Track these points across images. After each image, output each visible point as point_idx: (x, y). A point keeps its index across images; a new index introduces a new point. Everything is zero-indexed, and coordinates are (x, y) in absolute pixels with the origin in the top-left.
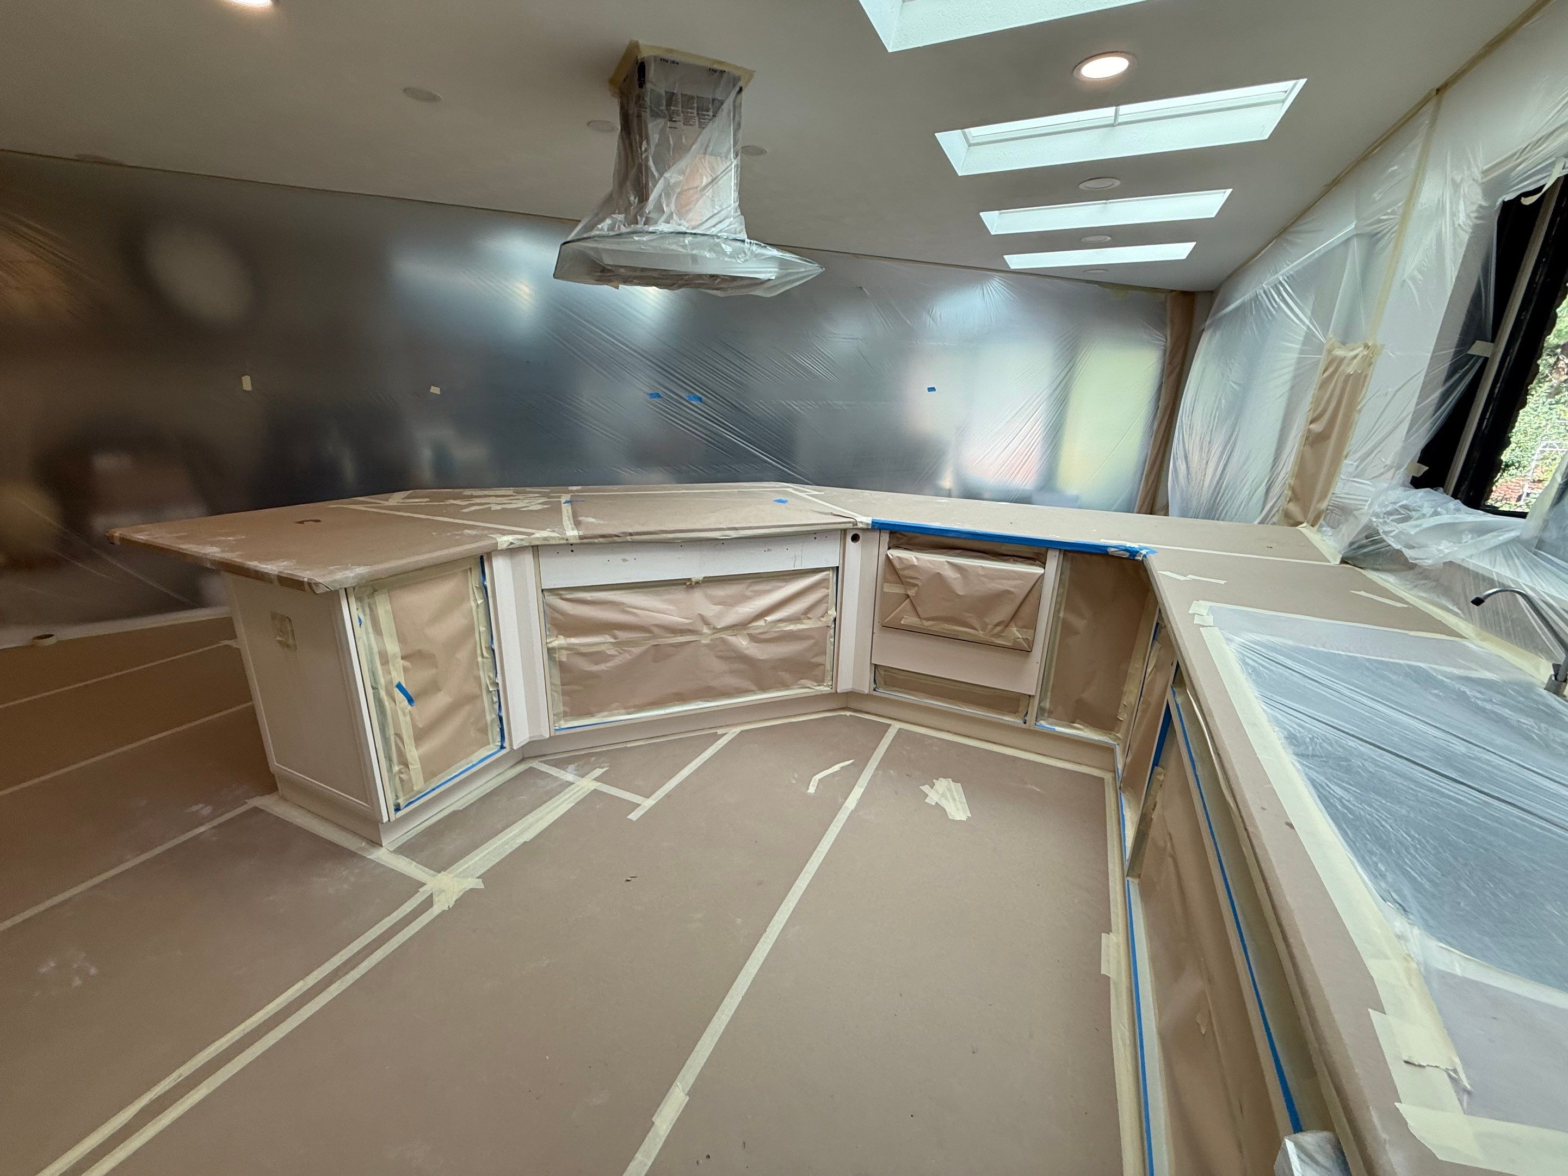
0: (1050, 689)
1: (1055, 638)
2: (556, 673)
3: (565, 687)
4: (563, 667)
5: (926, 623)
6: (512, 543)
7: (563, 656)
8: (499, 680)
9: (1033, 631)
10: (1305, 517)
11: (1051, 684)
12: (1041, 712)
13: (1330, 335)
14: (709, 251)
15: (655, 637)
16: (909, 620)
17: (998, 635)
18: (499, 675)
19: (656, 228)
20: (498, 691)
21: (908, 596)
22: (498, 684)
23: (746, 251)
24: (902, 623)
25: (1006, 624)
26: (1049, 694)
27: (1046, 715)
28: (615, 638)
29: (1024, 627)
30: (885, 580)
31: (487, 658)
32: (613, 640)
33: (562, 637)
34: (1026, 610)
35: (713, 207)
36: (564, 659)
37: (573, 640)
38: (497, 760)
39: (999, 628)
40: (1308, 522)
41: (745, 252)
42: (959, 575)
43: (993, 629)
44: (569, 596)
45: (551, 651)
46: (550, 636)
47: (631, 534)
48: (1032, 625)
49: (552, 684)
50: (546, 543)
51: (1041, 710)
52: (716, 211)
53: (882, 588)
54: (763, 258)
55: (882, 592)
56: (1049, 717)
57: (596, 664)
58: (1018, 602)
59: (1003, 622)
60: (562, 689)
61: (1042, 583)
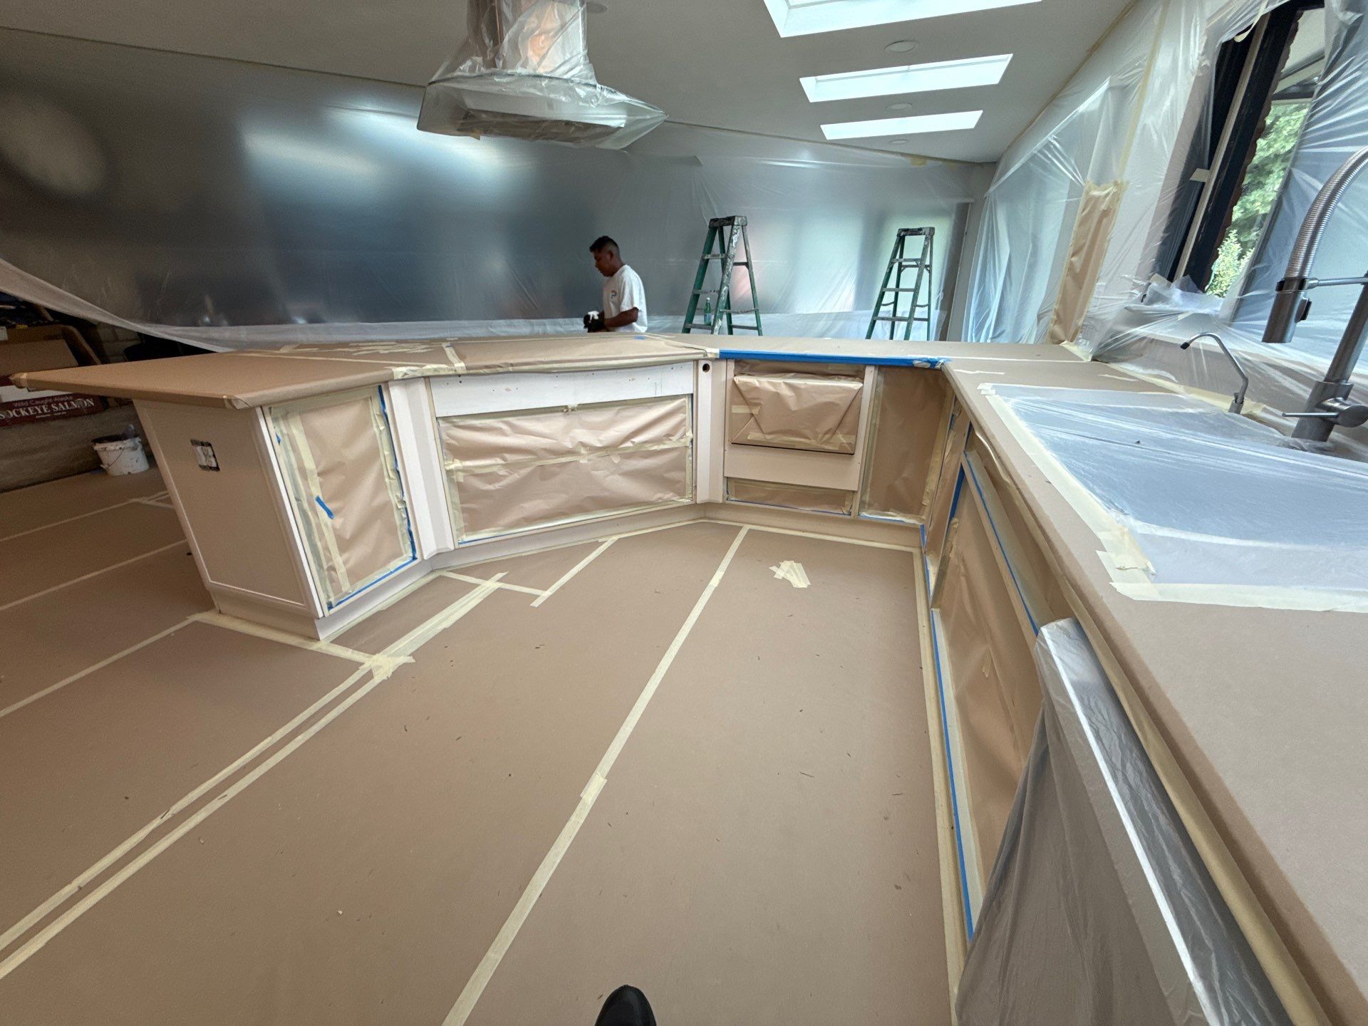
0: (869, 485)
1: (873, 442)
2: (456, 493)
3: (465, 505)
4: (461, 487)
5: (769, 437)
6: (406, 374)
7: (460, 477)
8: (406, 498)
9: (854, 437)
10: (1066, 336)
11: (870, 481)
12: (863, 505)
13: (1088, 178)
14: (565, 95)
15: (539, 458)
16: (754, 436)
17: (827, 442)
18: (405, 494)
19: (514, 71)
20: (406, 509)
21: (752, 415)
22: (405, 502)
23: (598, 95)
24: (749, 438)
25: (832, 432)
26: (869, 490)
27: (866, 506)
28: (504, 459)
29: (848, 433)
30: (732, 403)
31: (393, 479)
32: (502, 462)
33: (458, 460)
34: (849, 419)
35: (564, 55)
36: (461, 480)
37: (468, 463)
38: (409, 569)
39: (827, 436)
40: (1068, 340)
41: (597, 97)
42: (793, 394)
43: (823, 437)
44: (461, 424)
45: (449, 473)
46: (447, 460)
47: (512, 365)
48: (854, 431)
49: (452, 502)
50: (437, 373)
51: (862, 504)
52: (567, 58)
53: (730, 409)
54: (612, 103)
55: (731, 414)
56: (868, 508)
57: (490, 484)
58: (842, 414)
59: (830, 430)
60: (462, 507)
61: (861, 394)
